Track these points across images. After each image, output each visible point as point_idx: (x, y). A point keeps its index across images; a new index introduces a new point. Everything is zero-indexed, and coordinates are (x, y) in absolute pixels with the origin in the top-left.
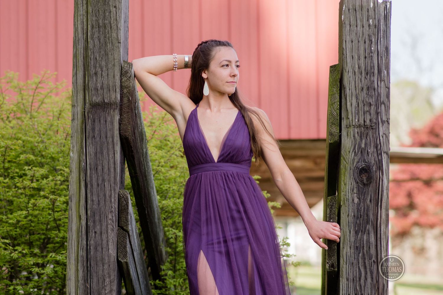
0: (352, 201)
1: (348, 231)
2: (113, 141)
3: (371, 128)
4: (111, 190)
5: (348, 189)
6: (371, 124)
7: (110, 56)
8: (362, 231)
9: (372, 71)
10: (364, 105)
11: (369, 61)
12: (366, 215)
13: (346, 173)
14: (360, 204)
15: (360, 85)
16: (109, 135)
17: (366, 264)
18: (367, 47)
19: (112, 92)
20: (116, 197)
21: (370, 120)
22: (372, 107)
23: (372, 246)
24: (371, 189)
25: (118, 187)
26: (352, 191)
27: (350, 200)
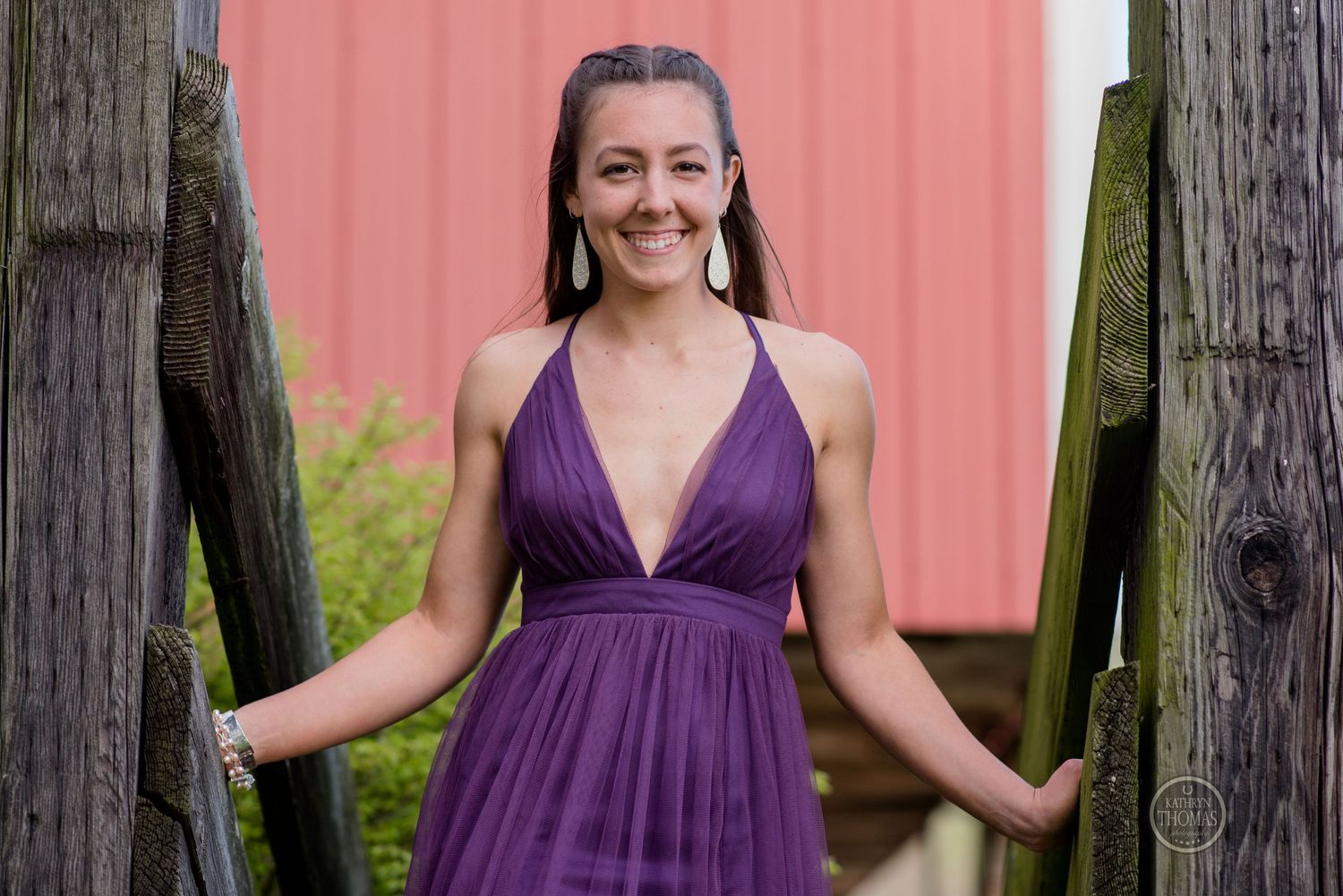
0: (1208, 688)
2: (128, 404)
3: (1290, 359)
4: (111, 627)
5: (1192, 635)
6: (1293, 341)
7: (127, 27)
8: (1255, 828)
9: (1297, 107)
10: (1260, 260)
11: (1282, 67)
12: (1271, 756)
13: (1182, 561)
14: (1245, 702)
15: (1243, 169)
16: (111, 374)
18: (1270, 3)
19: (130, 186)
20: (136, 657)
21: (1289, 327)
22: (1298, 269)
24: (1294, 637)
25: (145, 611)
26: (1207, 642)
27: (1202, 686)
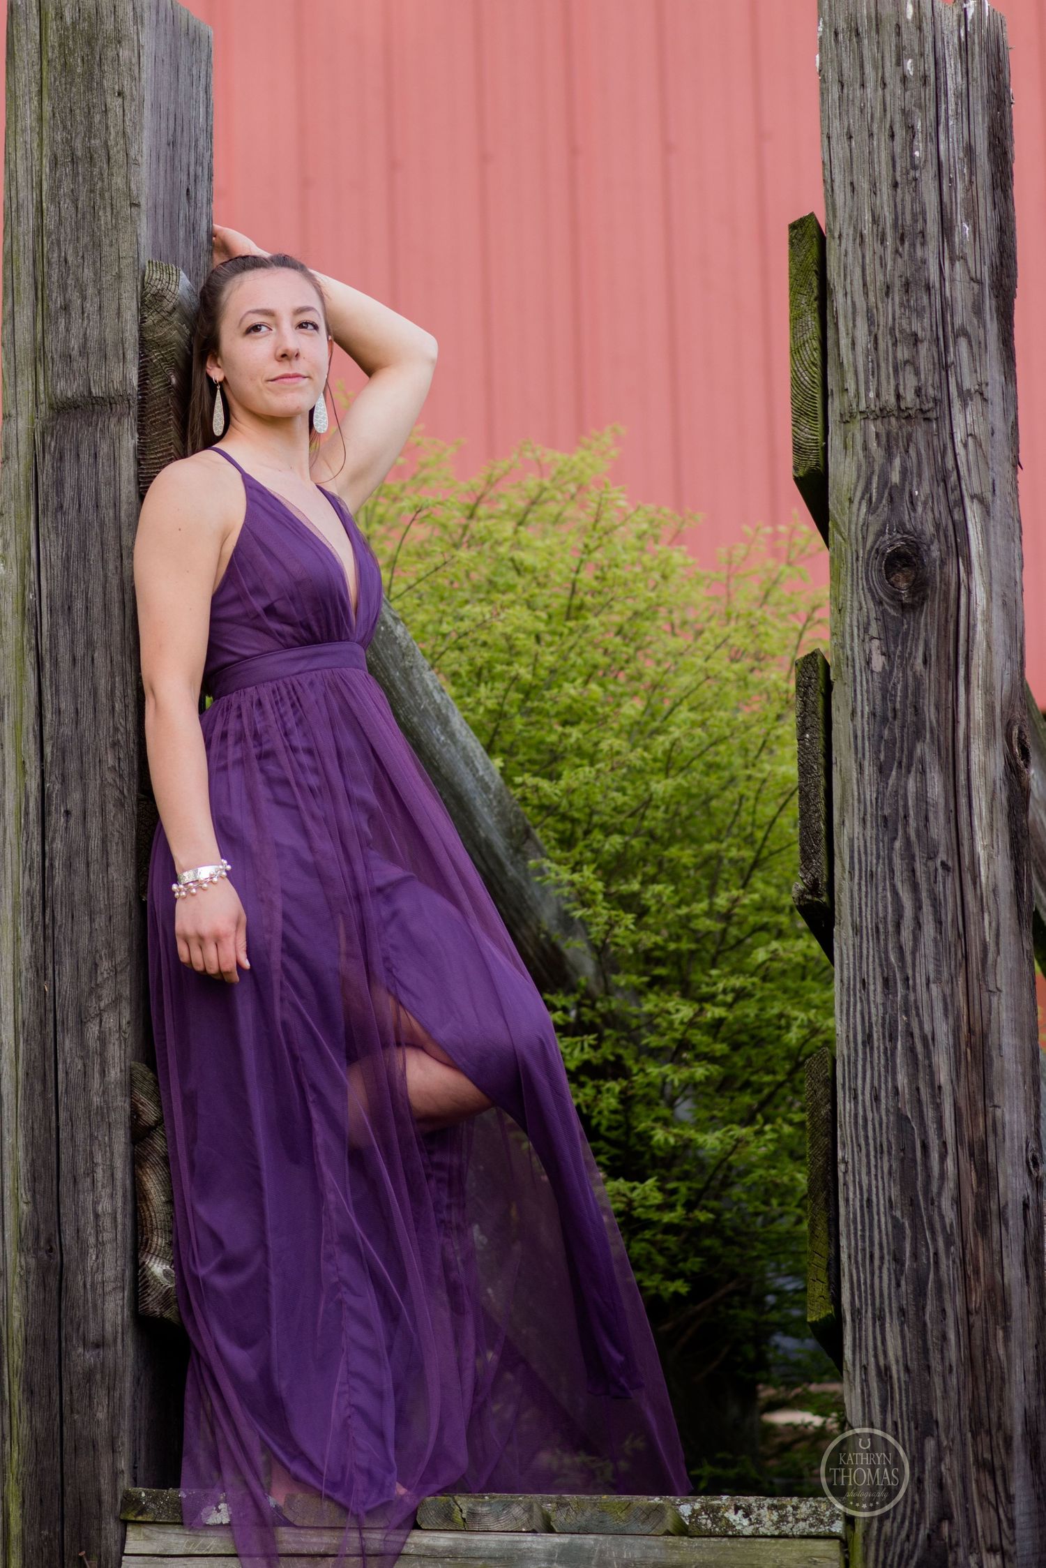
0: (863, 663)
1: (854, 766)
2: (118, 517)
3: (920, 416)
4: (113, 676)
5: (851, 626)
6: (921, 402)
7: (106, 249)
8: (900, 763)
9: (919, 226)
10: (895, 344)
11: (908, 198)
12: (910, 711)
13: (843, 572)
14: (891, 672)
15: (881, 277)
16: (105, 497)
17: (918, 874)
18: (898, 150)
19: (112, 362)
20: (131, 696)
21: (918, 392)
22: (923, 348)
23: (936, 812)
24: (927, 623)
26: (862, 630)
27: (859, 663)
